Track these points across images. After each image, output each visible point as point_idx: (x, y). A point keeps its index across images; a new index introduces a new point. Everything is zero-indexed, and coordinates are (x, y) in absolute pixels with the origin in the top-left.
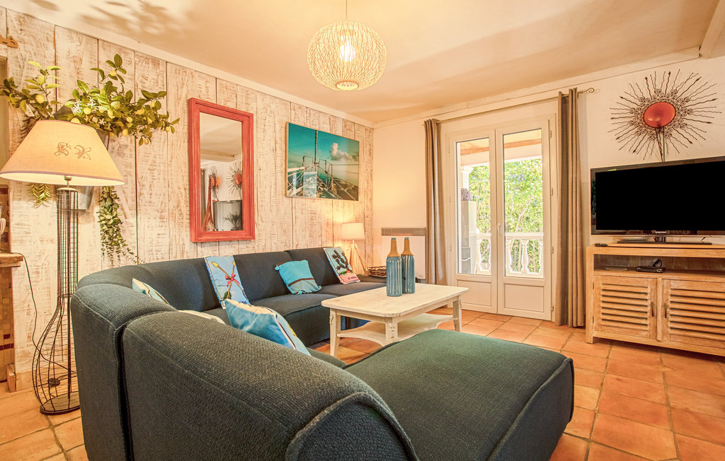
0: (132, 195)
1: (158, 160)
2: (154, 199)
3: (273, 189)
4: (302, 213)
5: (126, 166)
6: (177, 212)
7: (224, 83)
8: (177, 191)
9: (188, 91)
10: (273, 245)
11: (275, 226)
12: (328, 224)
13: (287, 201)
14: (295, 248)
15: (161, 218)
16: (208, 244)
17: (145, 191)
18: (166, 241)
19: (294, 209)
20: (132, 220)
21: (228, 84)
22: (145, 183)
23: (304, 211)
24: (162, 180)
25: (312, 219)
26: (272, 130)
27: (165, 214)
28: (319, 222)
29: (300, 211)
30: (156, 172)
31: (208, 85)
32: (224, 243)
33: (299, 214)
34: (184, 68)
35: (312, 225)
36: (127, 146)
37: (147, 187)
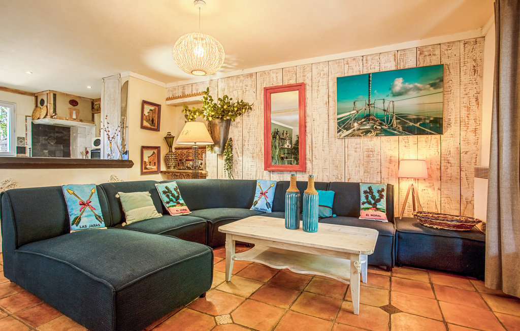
0: (240, 146)
1: (251, 127)
2: (250, 147)
3: (325, 133)
4: (356, 152)
5: (239, 132)
6: (260, 154)
7: (287, 69)
8: (260, 142)
9: (266, 84)
10: (325, 176)
11: (327, 162)
12: (390, 161)
13: (339, 142)
14: (346, 181)
15: (253, 157)
16: (276, 173)
17: (246, 144)
18: (254, 169)
19: (346, 149)
20: (240, 158)
21: (290, 69)
22: (246, 139)
23: (358, 150)
24: (253, 137)
25: (369, 156)
26: (325, 87)
27: (255, 155)
28: (378, 160)
29: (353, 149)
30: (251, 133)
31: (278, 75)
32: (286, 173)
33: (352, 152)
34: (264, 71)
35: (368, 162)
36: (239, 122)
37: (247, 141)
